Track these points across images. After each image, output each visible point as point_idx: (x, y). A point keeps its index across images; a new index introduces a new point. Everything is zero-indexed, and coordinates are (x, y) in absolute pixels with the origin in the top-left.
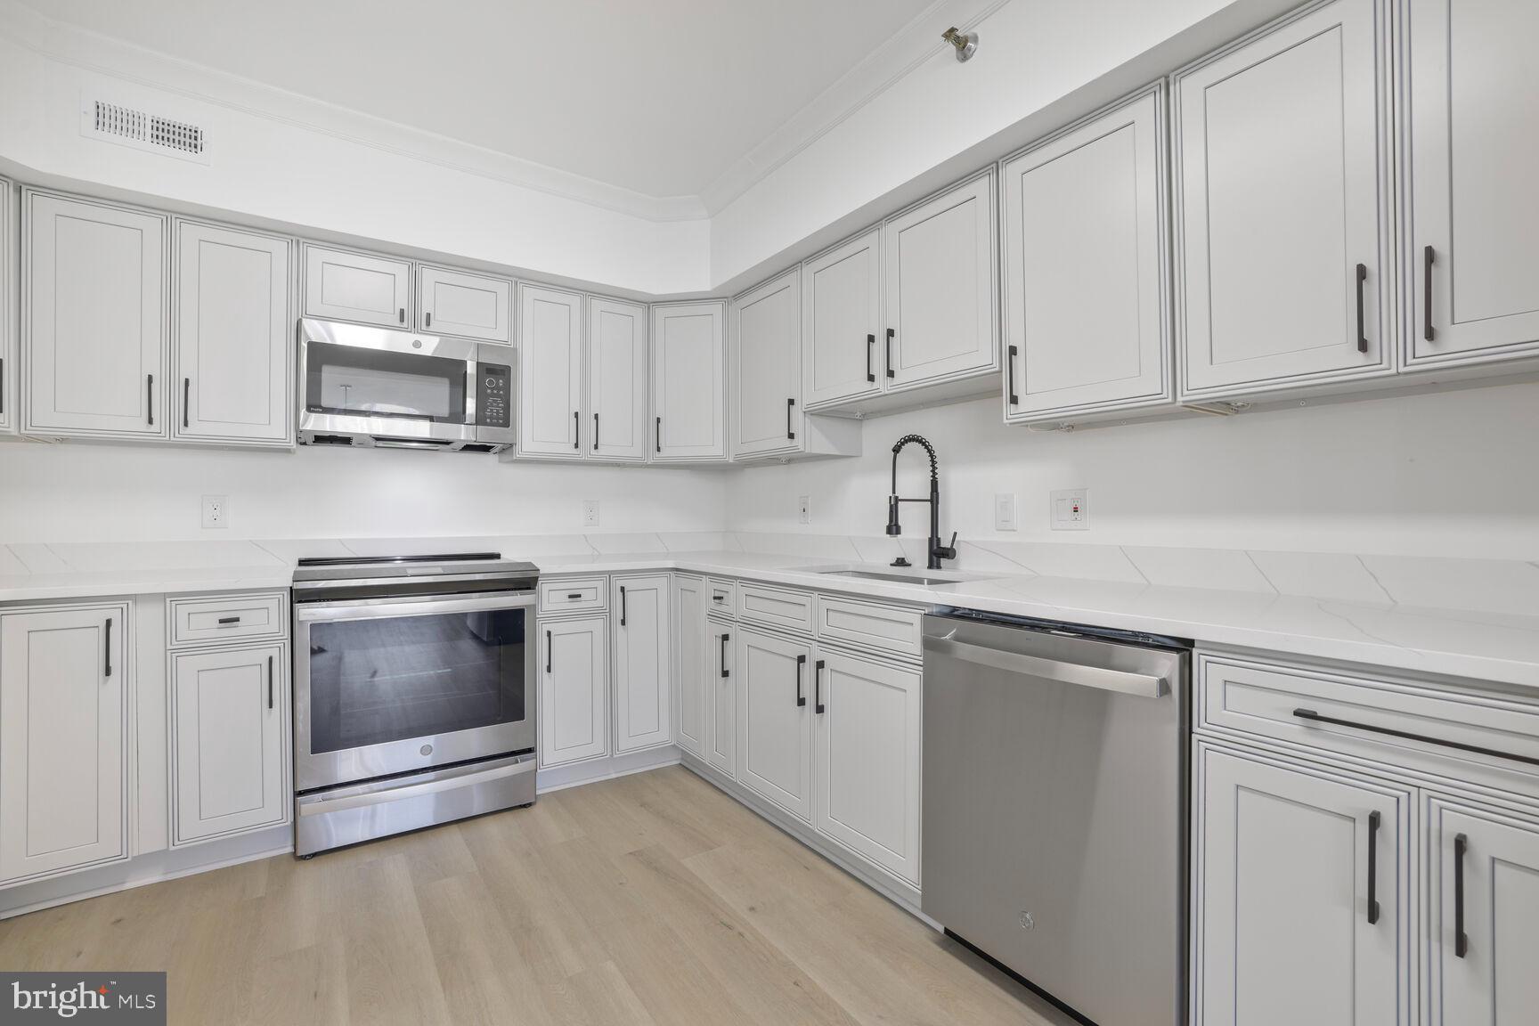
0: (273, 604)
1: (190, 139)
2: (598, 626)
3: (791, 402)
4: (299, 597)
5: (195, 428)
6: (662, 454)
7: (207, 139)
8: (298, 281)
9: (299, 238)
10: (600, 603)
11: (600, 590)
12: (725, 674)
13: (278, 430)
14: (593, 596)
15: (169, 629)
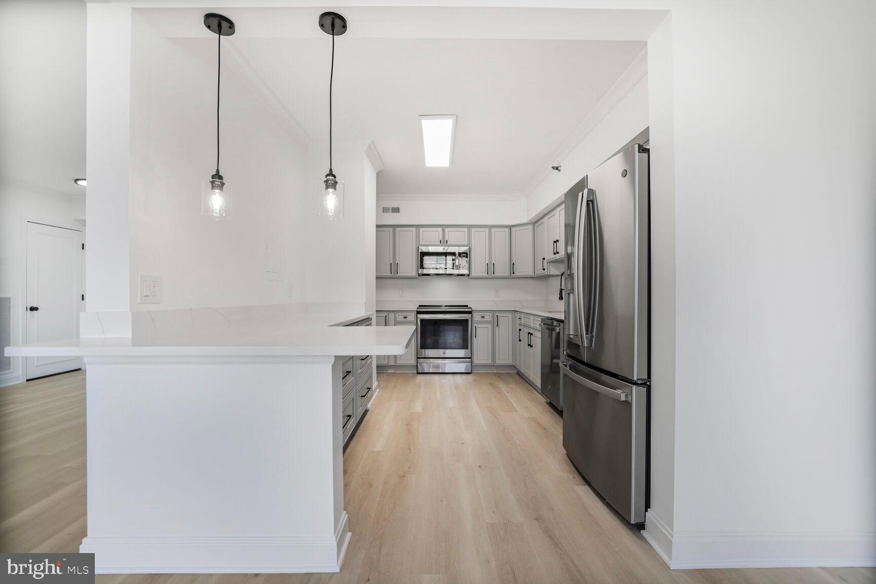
0: (413, 314)
1: (396, 210)
2: (490, 326)
3: (544, 259)
4: (418, 313)
5: (399, 274)
6: (515, 274)
7: (401, 210)
8: (418, 236)
9: (418, 226)
10: (490, 319)
11: (491, 315)
12: (520, 340)
13: (414, 274)
14: (488, 317)
15: (395, 318)
